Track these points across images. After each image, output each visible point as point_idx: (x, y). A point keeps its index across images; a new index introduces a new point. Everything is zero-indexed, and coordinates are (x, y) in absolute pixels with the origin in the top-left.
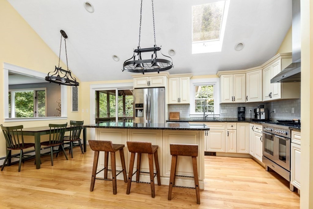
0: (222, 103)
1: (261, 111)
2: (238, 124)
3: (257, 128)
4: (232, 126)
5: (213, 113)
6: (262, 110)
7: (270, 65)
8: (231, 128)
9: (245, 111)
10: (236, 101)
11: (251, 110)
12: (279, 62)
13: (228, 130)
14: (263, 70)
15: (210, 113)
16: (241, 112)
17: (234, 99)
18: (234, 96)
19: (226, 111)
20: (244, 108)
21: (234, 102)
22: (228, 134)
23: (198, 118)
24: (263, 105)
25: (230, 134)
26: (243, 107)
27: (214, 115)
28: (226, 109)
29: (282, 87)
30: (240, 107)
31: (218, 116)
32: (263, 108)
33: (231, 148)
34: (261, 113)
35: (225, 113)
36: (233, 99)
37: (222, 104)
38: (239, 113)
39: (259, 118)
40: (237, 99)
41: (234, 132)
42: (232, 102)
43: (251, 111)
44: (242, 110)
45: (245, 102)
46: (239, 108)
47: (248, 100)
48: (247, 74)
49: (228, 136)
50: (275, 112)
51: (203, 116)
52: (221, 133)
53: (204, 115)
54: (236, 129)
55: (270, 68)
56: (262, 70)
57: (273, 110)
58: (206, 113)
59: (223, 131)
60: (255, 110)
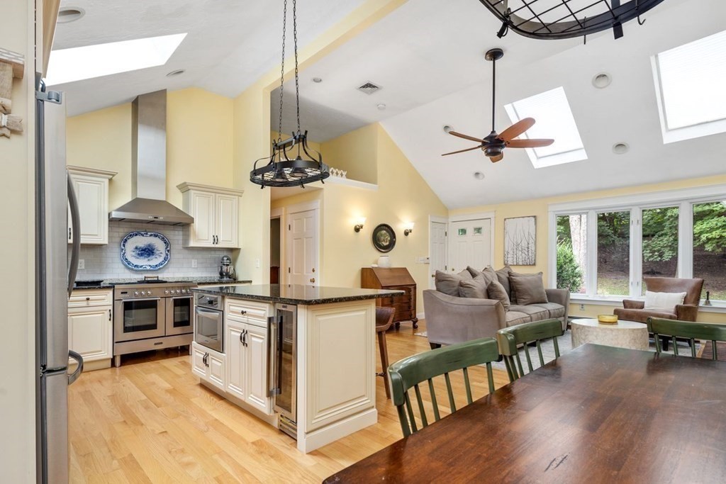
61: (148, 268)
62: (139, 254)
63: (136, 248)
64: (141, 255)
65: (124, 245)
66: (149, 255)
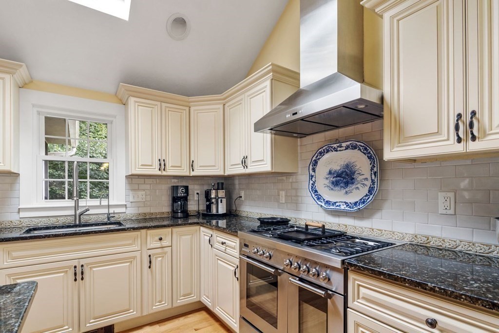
0: (132, 175)
1: (219, 196)
2: (176, 230)
3: (223, 243)
4: (161, 239)
5: (104, 202)
6: (221, 193)
7: (243, 93)
8: (158, 244)
9: (188, 195)
10: (170, 172)
11: (199, 192)
12: (266, 87)
13: (150, 252)
14: (226, 106)
15: (96, 202)
16: (179, 198)
17: (165, 165)
18: (164, 158)
19: (144, 196)
20: (186, 188)
21: (164, 173)
22: (150, 262)
23: (54, 220)
24: (222, 181)
25: (156, 263)
26: (183, 186)
27: (109, 206)
28: (144, 190)
29: (274, 145)
30: (178, 186)
31: (123, 210)
32: (223, 189)
33: (158, 300)
34: (219, 200)
35: (140, 200)
36: (160, 165)
37: (131, 178)
38: (175, 199)
39: (214, 211)
40: (172, 166)
41: (165, 253)
42: (159, 173)
43: (198, 194)
44: (181, 193)
45: (187, 174)
46: (175, 189)
47: (195, 170)
48: (192, 109)
49: (150, 267)
50: (243, 198)
51: (72, 212)
52: (128, 264)
53: (76, 207)
54: (172, 246)
55: (242, 100)
56: (224, 105)
57: (240, 195)
58: (82, 203)
59: (134, 258)
60: (207, 194)
61: (343, 207)
62: (333, 183)
63: (330, 173)
64: (336, 184)
65: (314, 170)
66: (347, 184)
